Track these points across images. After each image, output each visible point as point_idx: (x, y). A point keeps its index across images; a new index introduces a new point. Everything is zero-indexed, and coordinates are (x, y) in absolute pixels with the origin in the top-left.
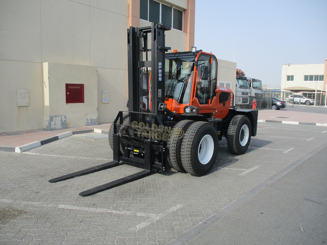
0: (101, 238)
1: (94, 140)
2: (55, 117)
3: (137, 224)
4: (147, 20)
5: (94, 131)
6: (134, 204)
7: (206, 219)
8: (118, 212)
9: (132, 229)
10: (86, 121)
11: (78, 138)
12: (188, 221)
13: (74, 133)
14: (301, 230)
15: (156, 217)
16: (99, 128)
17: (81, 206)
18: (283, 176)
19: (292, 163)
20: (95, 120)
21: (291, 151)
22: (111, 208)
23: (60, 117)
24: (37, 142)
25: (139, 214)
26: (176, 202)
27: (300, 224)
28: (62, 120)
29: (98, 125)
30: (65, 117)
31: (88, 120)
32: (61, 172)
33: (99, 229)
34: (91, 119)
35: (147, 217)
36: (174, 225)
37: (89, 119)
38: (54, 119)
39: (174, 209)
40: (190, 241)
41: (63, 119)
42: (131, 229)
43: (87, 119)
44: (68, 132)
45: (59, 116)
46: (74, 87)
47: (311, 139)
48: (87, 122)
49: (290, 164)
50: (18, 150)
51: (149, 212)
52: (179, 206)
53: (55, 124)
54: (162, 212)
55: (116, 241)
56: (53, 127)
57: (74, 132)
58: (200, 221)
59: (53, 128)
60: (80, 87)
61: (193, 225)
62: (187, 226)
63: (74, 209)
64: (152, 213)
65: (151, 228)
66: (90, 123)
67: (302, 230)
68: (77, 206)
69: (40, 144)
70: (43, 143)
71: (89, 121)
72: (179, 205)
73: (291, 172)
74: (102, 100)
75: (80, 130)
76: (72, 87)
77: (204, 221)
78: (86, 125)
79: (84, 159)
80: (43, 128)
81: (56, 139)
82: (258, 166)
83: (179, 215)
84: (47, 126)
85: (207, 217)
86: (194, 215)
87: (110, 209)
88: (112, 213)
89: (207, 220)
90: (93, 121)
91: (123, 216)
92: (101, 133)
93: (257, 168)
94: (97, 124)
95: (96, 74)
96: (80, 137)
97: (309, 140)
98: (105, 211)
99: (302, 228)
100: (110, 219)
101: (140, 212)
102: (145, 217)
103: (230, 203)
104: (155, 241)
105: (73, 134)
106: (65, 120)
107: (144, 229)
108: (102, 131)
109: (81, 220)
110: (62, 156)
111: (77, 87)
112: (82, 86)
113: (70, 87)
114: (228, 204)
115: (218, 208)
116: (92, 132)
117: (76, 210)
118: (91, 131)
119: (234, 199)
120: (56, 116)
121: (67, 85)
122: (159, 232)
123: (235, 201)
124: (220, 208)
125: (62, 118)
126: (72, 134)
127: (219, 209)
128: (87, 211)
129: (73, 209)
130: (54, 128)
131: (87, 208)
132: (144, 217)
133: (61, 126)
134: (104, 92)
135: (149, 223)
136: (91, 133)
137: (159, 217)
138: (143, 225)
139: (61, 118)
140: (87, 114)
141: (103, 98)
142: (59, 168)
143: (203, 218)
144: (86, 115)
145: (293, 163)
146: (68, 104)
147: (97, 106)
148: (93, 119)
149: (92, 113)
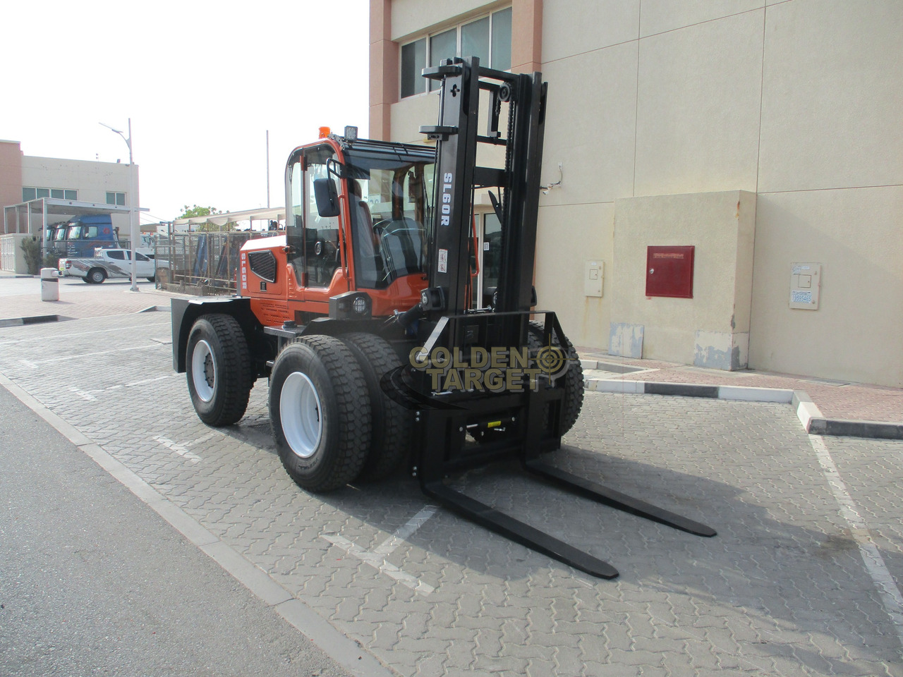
2: (620, 327)
10: (696, 351)
20: (723, 353)
23: (631, 328)
28: (634, 337)
30: (642, 330)
31: (700, 349)
34: (710, 348)
37: (703, 348)
38: (619, 330)
41: (637, 335)
45: (628, 326)
46: (667, 255)
48: (697, 355)
53: (619, 344)
56: (614, 349)
60: (682, 255)
66: (704, 360)
71: (705, 353)
76: (662, 255)
78: (694, 365)
90: (716, 356)
94: (730, 368)
95: (735, 213)
106: (640, 338)
112: (689, 253)
113: (656, 255)
120: (623, 325)
121: (651, 250)
125: (635, 330)
133: (632, 350)
134: (797, 271)
139: (633, 331)
144: (697, 333)
146: (650, 299)
147: (731, 312)
148: (716, 349)
149: (716, 332)
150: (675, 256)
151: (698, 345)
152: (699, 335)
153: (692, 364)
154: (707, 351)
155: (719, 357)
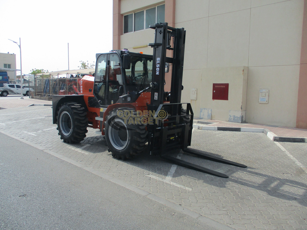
10: (229, 117)
20: (238, 117)
23: (207, 110)
28: (208, 113)
30: (211, 110)
31: (231, 116)
34: (234, 116)
37: (232, 116)
38: (203, 110)
41: (210, 112)
43: (230, 115)
46: (219, 86)
48: (230, 118)
53: (203, 115)
60: (225, 86)
66: (232, 120)
71: (232, 118)
74: (259, 99)
76: (218, 86)
78: (229, 121)
94: (241, 122)
95: (242, 73)
112: (227, 85)
113: (216, 86)
121: (214, 85)
125: (209, 110)
133: (208, 117)
146: (214, 100)
147: (241, 104)
148: (236, 116)
149: (236, 111)
150: (222, 86)
152: (230, 112)
153: (228, 121)
154: (233, 117)
155: (237, 119)
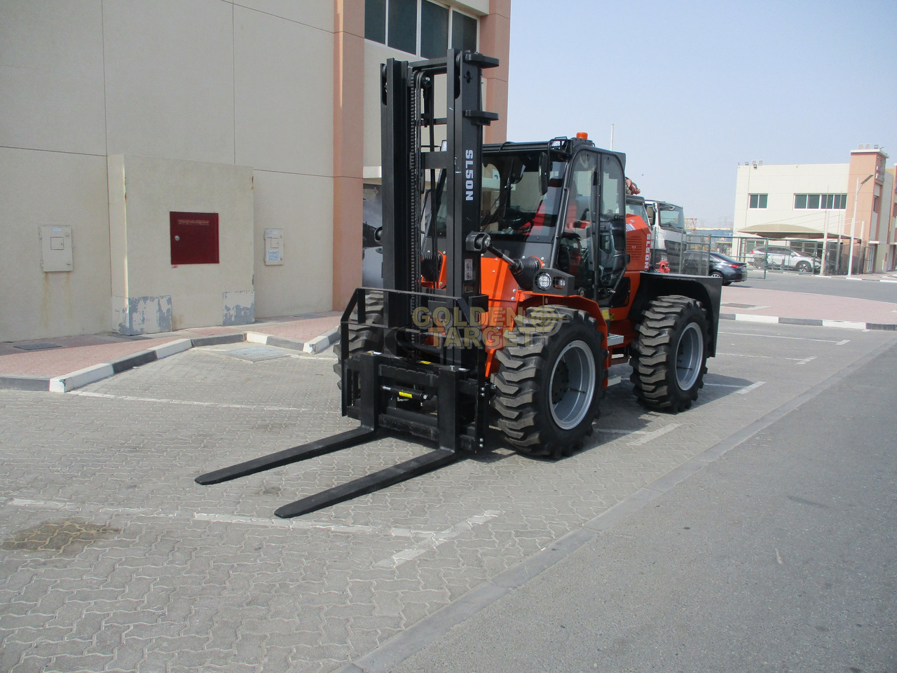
0: (314, 584)
1: (252, 363)
2: (142, 302)
3: (393, 554)
4: (384, 43)
5: (248, 339)
6: (379, 509)
7: (556, 542)
8: (342, 528)
9: (382, 563)
10: (225, 312)
11: (207, 355)
12: (513, 545)
13: (195, 344)
14: (777, 563)
15: (436, 538)
16: (260, 331)
17: (251, 516)
18: (738, 447)
19: (760, 417)
20: (248, 309)
21: (757, 389)
22: (324, 519)
23: (156, 300)
24: (104, 365)
25: (394, 532)
26: (479, 505)
27: (776, 550)
28: (160, 310)
29: (256, 322)
30: (169, 301)
31: (228, 309)
32: (181, 439)
33: (305, 563)
34: (237, 307)
35: (415, 537)
36: (481, 555)
37: (231, 308)
38: (141, 305)
39: (478, 519)
40: (523, 586)
41: (165, 308)
42: (380, 563)
43: (226, 307)
44: (180, 340)
45: (152, 299)
46: (192, 222)
47: (807, 360)
48: (226, 315)
49: (755, 420)
50: (56, 386)
51: (419, 528)
52: (488, 514)
53: (143, 320)
54: (448, 527)
55: (351, 589)
56: (136, 328)
57: (194, 340)
58: (542, 546)
59: (136, 331)
60: (208, 222)
61: (526, 554)
62: (513, 557)
63: (234, 522)
64: (424, 529)
65: (427, 560)
66: (233, 319)
67: (780, 562)
68: (240, 515)
69: (112, 371)
70: (120, 368)
71: (233, 312)
72: (490, 511)
73: (758, 438)
74: (265, 255)
75: (210, 337)
76: (187, 222)
77: (552, 545)
78: (225, 324)
79: (233, 408)
80: (111, 330)
81: (150, 358)
82: (676, 425)
83: (491, 534)
84: (120, 325)
85: (557, 536)
86: (527, 532)
87: (323, 521)
88: (329, 531)
89: (557, 544)
90: (242, 313)
91: (355, 536)
92: (265, 343)
93: (673, 428)
94: (254, 320)
95: (251, 186)
96: (210, 353)
97: (803, 362)
98: (312, 525)
99: (779, 558)
100: (326, 542)
101: (395, 527)
102: (409, 538)
103: (612, 508)
104: (441, 588)
105: (193, 346)
106: (168, 310)
107: (411, 564)
108: (269, 338)
109: (256, 544)
110: (176, 402)
111: (200, 222)
112: (213, 219)
113: (181, 222)
114: (606, 509)
115: (583, 518)
116: (242, 341)
117: (239, 525)
118: (240, 338)
119: (620, 499)
120: (145, 299)
121: (175, 217)
122: (448, 569)
123: (622, 502)
124: (587, 519)
125: (161, 302)
126: (191, 346)
127: (585, 521)
128: (267, 527)
129: (231, 523)
130: (139, 331)
131: (267, 520)
132: (407, 538)
133: (160, 325)
134: (270, 235)
135: (423, 551)
136: (238, 345)
137: (445, 539)
138: (407, 555)
139: (159, 304)
140: (227, 295)
141: (267, 251)
142: (175, 430)
143: (548, 538)
144: (225, 294)
145: (762, 419)
146: (175, 267)
147: (252, 272)
148: (242, 307)
149: (241, 292)
151: (226, 306)
152: (226, 297)
153: (222, 324)
154: (235, 309)
155: (245, 313)
